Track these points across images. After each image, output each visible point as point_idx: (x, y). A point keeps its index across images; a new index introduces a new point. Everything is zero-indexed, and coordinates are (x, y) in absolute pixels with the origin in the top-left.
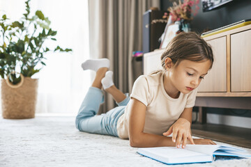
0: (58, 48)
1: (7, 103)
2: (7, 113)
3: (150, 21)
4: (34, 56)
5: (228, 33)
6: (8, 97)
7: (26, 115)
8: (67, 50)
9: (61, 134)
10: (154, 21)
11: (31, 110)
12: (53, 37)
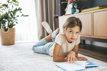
0: (23, 15)
1: (3, 39)
2: (3, 43)
3: (61, 3)
4: (13, 19)
5: (92, 12)
6: (3, 36)
7: (11, 43)
8: (27, 16)
9: (26, 54)
10: (62, 3)
11: (13, 41)
12: (20, 11)
